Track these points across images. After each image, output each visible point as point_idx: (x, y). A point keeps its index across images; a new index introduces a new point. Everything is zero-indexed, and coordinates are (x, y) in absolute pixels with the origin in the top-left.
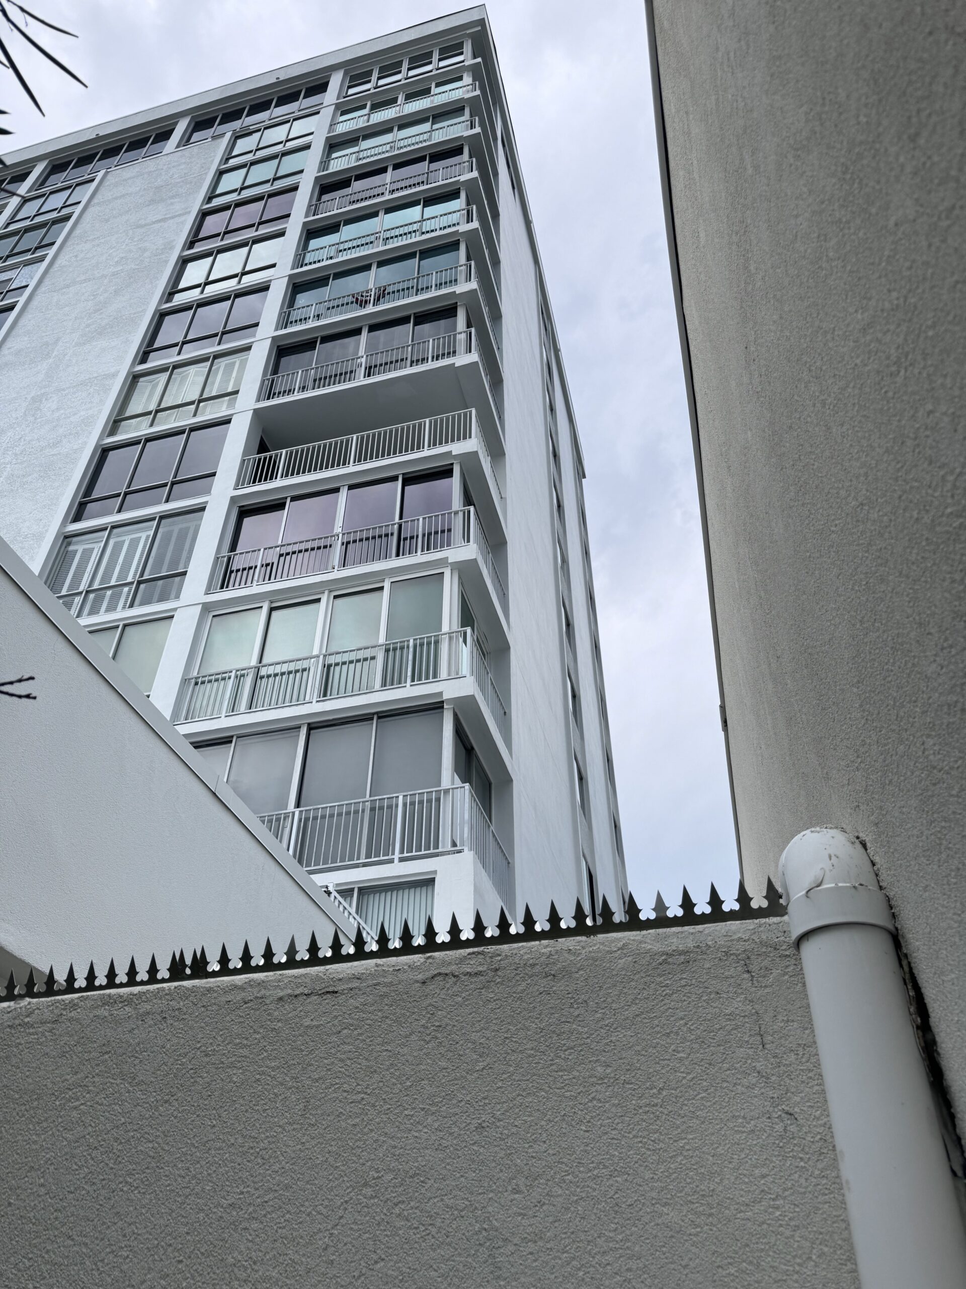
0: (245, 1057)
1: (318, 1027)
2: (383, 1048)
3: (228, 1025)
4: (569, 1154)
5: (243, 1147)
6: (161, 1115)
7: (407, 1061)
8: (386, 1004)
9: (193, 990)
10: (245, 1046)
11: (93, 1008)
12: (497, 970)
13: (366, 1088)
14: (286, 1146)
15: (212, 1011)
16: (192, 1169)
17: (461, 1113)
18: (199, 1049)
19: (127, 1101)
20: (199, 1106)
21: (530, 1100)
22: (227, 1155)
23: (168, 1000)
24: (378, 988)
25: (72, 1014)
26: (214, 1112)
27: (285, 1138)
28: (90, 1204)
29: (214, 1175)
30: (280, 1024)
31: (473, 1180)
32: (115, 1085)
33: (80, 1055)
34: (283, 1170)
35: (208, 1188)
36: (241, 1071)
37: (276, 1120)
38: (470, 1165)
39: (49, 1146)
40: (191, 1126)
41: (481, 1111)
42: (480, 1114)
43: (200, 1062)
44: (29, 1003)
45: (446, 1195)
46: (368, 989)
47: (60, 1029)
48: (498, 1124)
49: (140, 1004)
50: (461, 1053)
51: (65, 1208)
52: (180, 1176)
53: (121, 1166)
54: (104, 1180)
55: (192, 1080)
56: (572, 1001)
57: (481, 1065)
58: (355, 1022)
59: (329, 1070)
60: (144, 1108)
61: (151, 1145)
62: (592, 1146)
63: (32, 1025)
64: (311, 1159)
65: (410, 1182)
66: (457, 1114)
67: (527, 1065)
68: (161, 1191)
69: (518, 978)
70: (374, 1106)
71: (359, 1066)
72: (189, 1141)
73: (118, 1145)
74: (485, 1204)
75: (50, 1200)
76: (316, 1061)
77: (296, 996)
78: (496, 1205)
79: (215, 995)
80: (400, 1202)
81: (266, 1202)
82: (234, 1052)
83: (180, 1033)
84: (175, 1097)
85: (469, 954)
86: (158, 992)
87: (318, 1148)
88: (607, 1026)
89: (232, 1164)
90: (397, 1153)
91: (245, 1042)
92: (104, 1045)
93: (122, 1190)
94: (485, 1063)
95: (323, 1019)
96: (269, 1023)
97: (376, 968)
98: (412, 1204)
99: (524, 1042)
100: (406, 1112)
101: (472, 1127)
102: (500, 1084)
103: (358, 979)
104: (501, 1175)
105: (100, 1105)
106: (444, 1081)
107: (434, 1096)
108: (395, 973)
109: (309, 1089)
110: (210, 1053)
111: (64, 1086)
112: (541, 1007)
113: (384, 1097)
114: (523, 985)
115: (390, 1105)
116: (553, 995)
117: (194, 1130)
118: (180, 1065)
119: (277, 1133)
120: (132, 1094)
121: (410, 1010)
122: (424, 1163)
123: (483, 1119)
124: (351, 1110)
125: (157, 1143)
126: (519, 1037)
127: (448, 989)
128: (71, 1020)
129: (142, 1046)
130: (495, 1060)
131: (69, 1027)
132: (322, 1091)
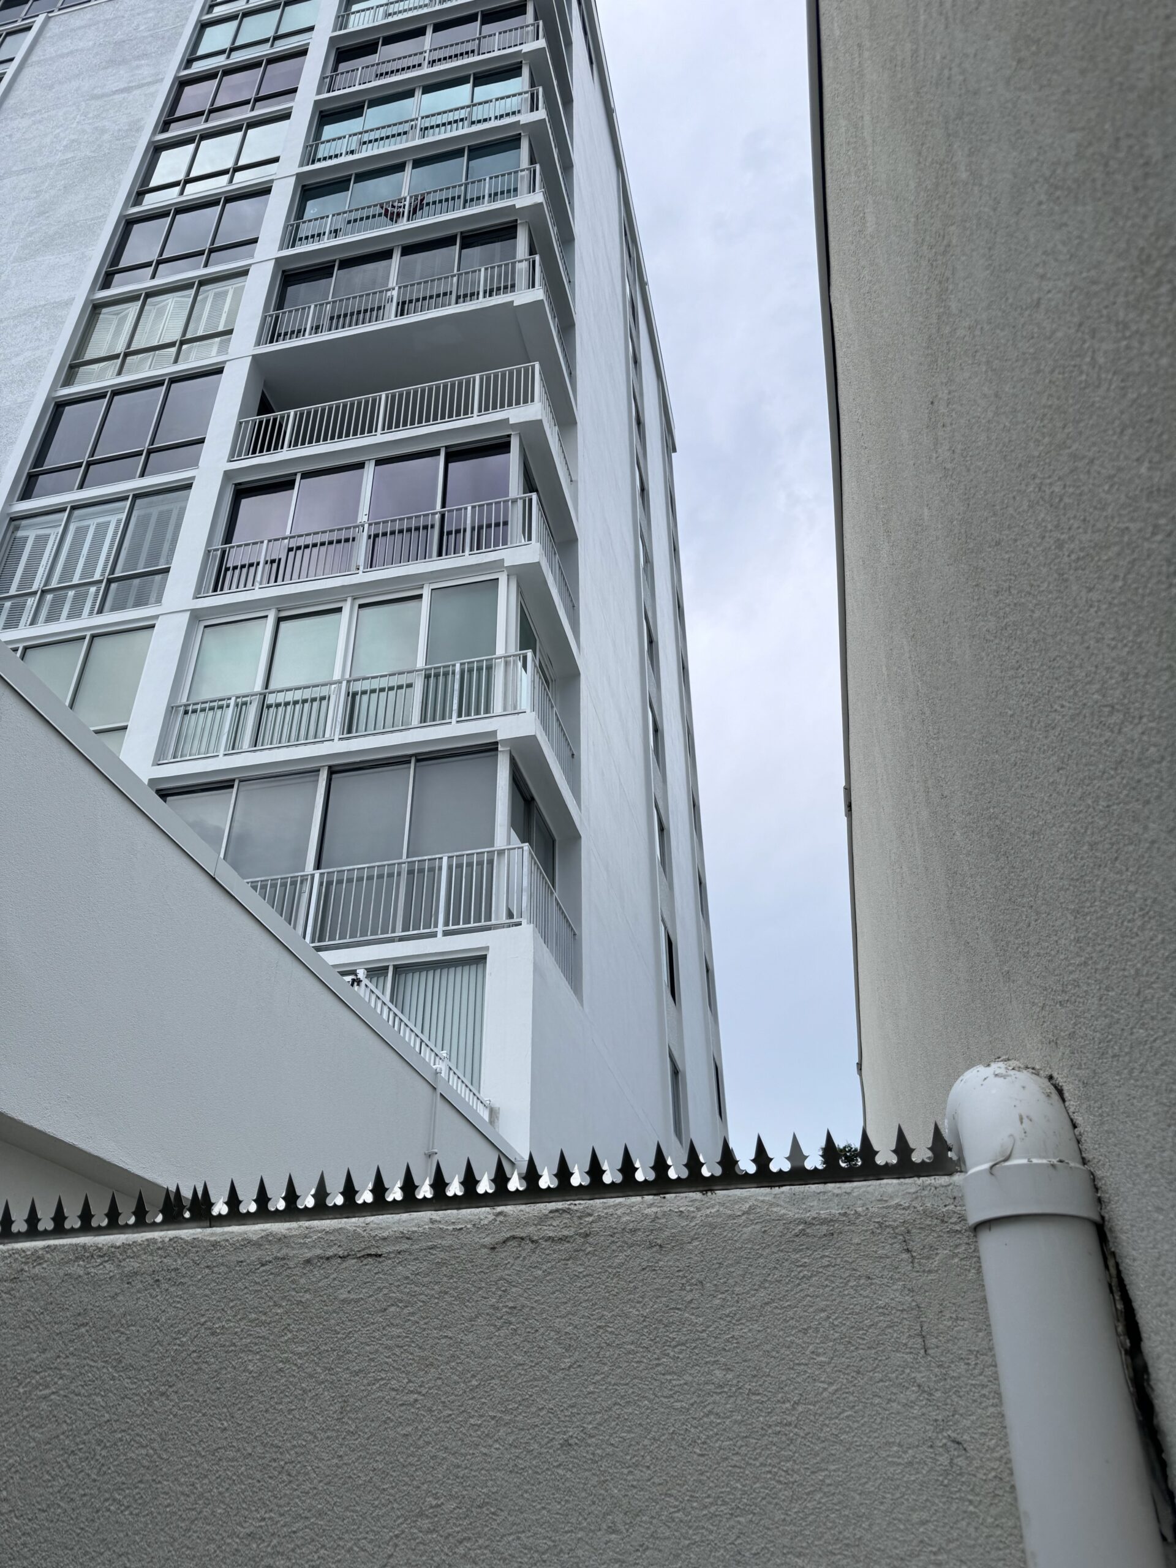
0: (264, 1338)
1: (357, 1301)
2: (441, 1333)
3: (241, 1293)
4: (678, 1484)
5: (263, 1458)
6: (156, 1412)
7: (472, 1352)
8: (445, 1275)
9: (194, 1243)
10: (263, 1323)
12: (587, 1235)
13: (421, 1386)
14: (319, 1459)
15: (220, 1274)
16: (198, 1486)
17: (542, 1424)
18: (203, 1325)
19: (111, 1392)
20: (205, 1401)
21: (630, 1410)
22: (243, 1468)
23: (161, 1257)
24: (434, 1252)
25: (37, 1270)
26: (225, 1410)
27: (317, 1449)
28: (68, 1528)
29: (227, 1495)
30: (308, 1296)
31: (558, 1513)
32: (95, 1369)
33: (49, 1326)
34: (315, 1491)
35: (219, 1511)
36: (258, 1357)
37: (305, 1424)
38: (553, 1494)
39: (13, 1447)
40: (195, 1429)
41: (568, 1424)
42: (566, 1427)
43: (205, 1343)
45: (523, 1532)
46: (421, 1254)
47: (22, 1290)
48: (589, 1441)
49: (124, 1260)
50: (542, 1344)
51: (35, 1531)
52: (183, 1493)
53: (106, 1477)
54: (85, 1495)
55: (195, 1367)
56: (684, 1281)
57: (567, 1362)
58: (405, 1297)
59: (372, 1360)
60: (135, 1402)
61: (144, 1451)
62: (708, 1474)
64: (350, 1477)
65: (478, 1513)
66: (537, 1426)
67: (626, 1364)
68: (159, 1513)
69: (614, 1247)
70: (430, 1410)
71: (410, 1357)
72: (193, 1448)
73: (102, 1449)
74: (573, 1546)
75: (16, 1520)
76: (356, 1348)
77: (328, 1259)
78: (587, 1547)
79: (223, 1252)
80: (465, 1539)
81: (294, 1532)
82: (249, 1330)
83: (179, 1302)
84: (174, 1389)
85: (551, 1212)
86: (148, 1245)
87: (360, 1464)
88: (728, 1316)
89: (250, 1481)
90: (461, 1474)
91: (263, 1318)
92: (79, 1314)
93: (109, 1510)
94: (573, 1360)
95: (364, 1291)
96: (293, 1293)
97: (431, 1226)
98: (481, 1541)
99: (623, 1333)
100: (472, 1421)
101: (557, 1444)
102: (591, 1388)
103: (408, 1238)
104: (593, 1507)
105: (76, 1395)
106: (519, 1381)
107: (507, 1400)
108: (456, 1233)
109: (347, 1384)
110: (218, 1331)
111: (30, 1368)
112: (645, 1288)
113: (443, 1399)
114: (622, 1256)
115: (451, 1409)
116: (659, 1272)
117: (200, 1433)
118: (179, 1345)
119: (306, 1441)
120: (117, 1382)
121: (475, 1284)
122: (495, 1489)
123: (570, 1434)
124: (402, 1414)
125: (153, 1449)
126: (616, 1326)
127: (525, 1258)
128: (34, 1278)
129: (129, 1317)
130: (584, 1356)
131: (32, 1288)
132: (363, 1388)
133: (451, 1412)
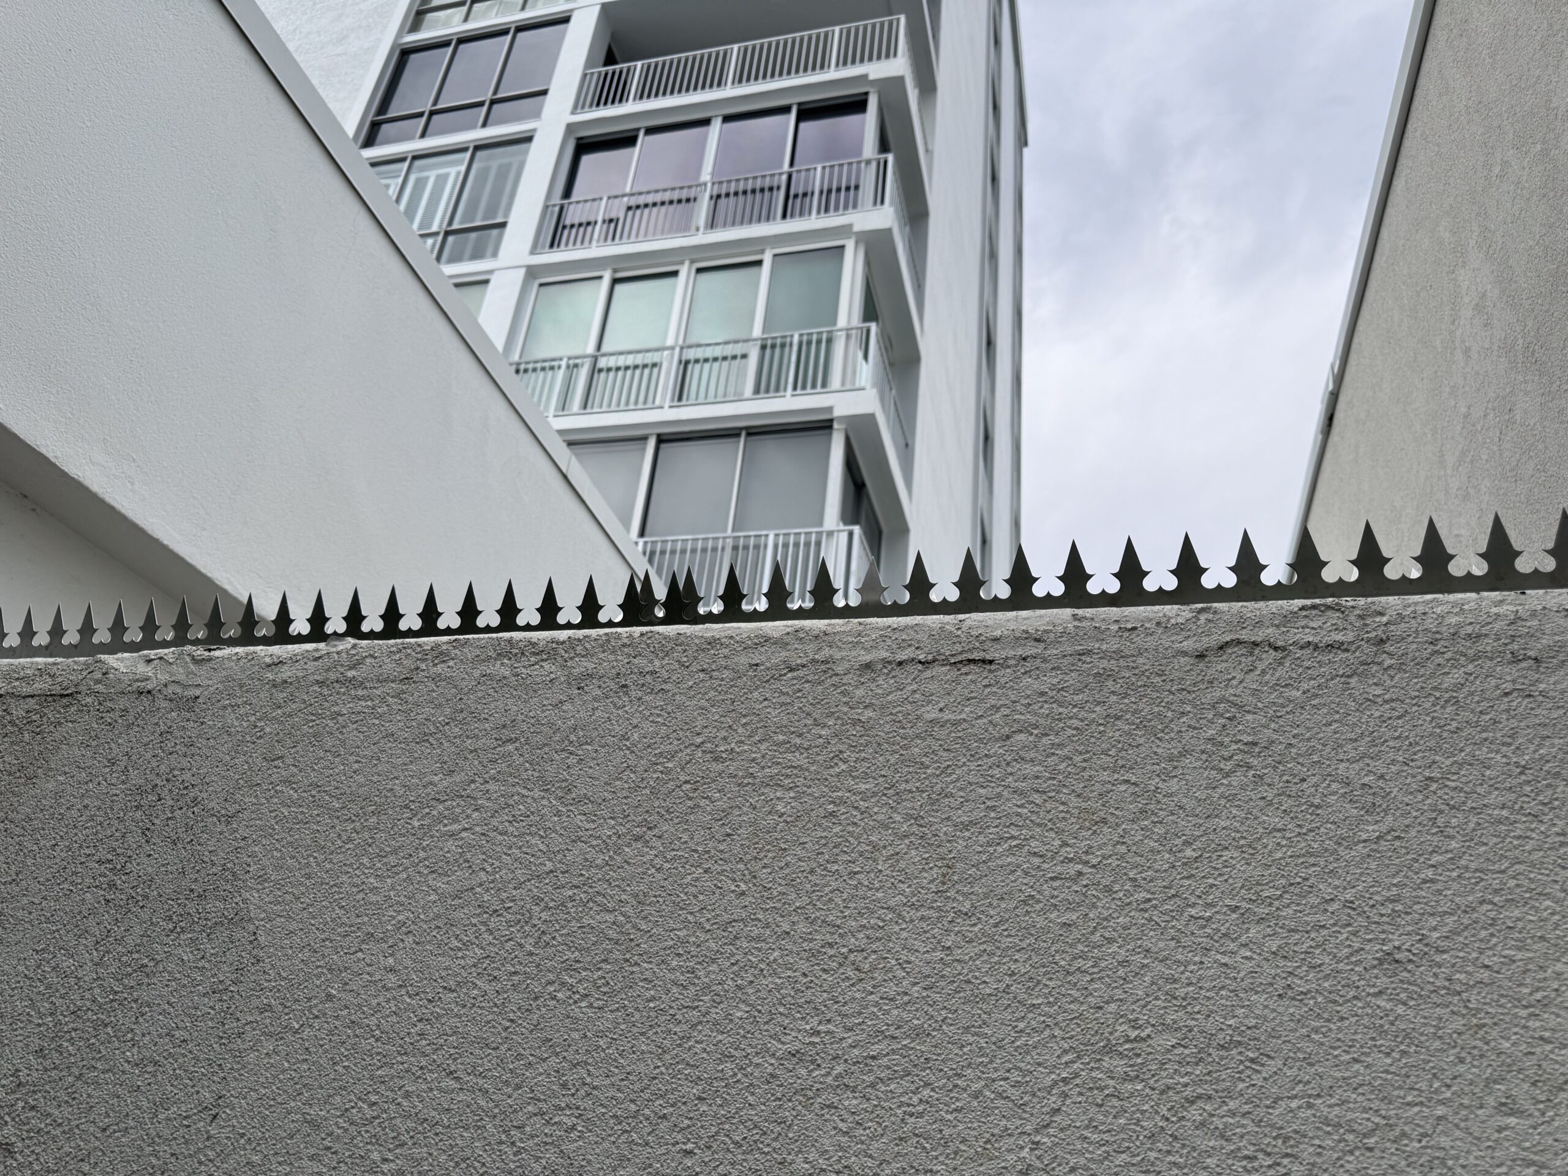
0: (800, 768)
1: (956, 723)
2: (1116, 776)
3: (757, 707)
5: (811, 941)
6: (628, 863)
7: (1181, 807)
8: (1113, 693)
9: (680, 641)
10: (798, 748)
11: (478, 660)
12: (1381, 642)
13: (1087, 853)
14: (910, 950)
15: (722, 679)
16: (701, 973)
17: (1334, 925)
18: (698, 746)
19: (556, 832)
20: (708, 852)
21: (1517, 913)
22: (776, 954)
23: (629, 655)
24: (1088, 659)
26: (741, 866)
27: (904, 934)
28: (490, 1017)
29: (750, 991)
30: (869, 713)
31: (1387, 1072)
32: (529, 800)
33: (457, 740)
34: (906, 998)
35: (739, 1014)
36: (792, 794)
37: (880, 895)
38: (1373, 1039)
39: (402, 899)
40: (693, 890)
41: (1386, 927)
42: (1383, 932)
43: (703, 772)
44: (354, 646)
45: (1319, 1096)
46: (1065, 661)
47: (416, 694)
48: (1438, 958)
49: (571, 659)
50: (1317, 801)
51: (438, 1017)
52: (675, 983)
53: (550, 951)
54: (515, 973)
55: (690, 803)
57: (1371, 830)
58: (1042, 721)
59: (993, 808)
60: (593, 847)
61: (610, 918)
63: (362, 683)
64: (968, 982)
65: (1222, 1058)
66: (1323, 927)
67: (1495, 840)
68: (637, 1009)
69: (1440, 661)
70: (1108, 890)
71: (1061, 808)
72: (690, 918)
73: (542, 911)
74: (1429, 1128)
75: (408, 1000)
76: (961, 789)
77: (900, 664)
78: (1458, 1133)
79: (726, 651)
80: (1199, 1097)
81: (873, 1058)
82: (774, 757)
84: (656, 831)
85: (1303, 608)
86: (608, 641)
87: (983, 962)
89: (789, 973)
90: (1181, 992)
91: (798, 741)
92: (504, 726)
93: (554, 998)
94: (1384, 828)
95: (967, 709)
96: (846, 709)
97: (1076, 623)
98: (1232, 1105)
99: (1479, 790)
100: (1193, 912)
101: (1369, 959)
102: (1430, 873)
103: (1037, 640)
104: (1461, 1068)
105: (501, 834)
106: (1279, 855)
107: (1258, 884)
108: (1126, 634)
109: (949, 841)
110: (724, 755)
111: (428, 795)
112: (1514, 723)
113: (1131, 875)
114: (1457, 675)
115: (1149, 892)
116: (1540, 698)
117: (701, 897)
118: (661, 772)
119: (884, 921)
120: (564, 819)
121: (1173, 707)
122: (1253, 1022)
123: (1397, 944)
124: (1056, 893)
125: (623, 914)
126: (1463, 779)
127: (1263, 672)
128: (436, 679)
129: (581, 733)
130: (1407, 822)
131: (433, 691)
132: (980, 849)
133: (1149, 896)
